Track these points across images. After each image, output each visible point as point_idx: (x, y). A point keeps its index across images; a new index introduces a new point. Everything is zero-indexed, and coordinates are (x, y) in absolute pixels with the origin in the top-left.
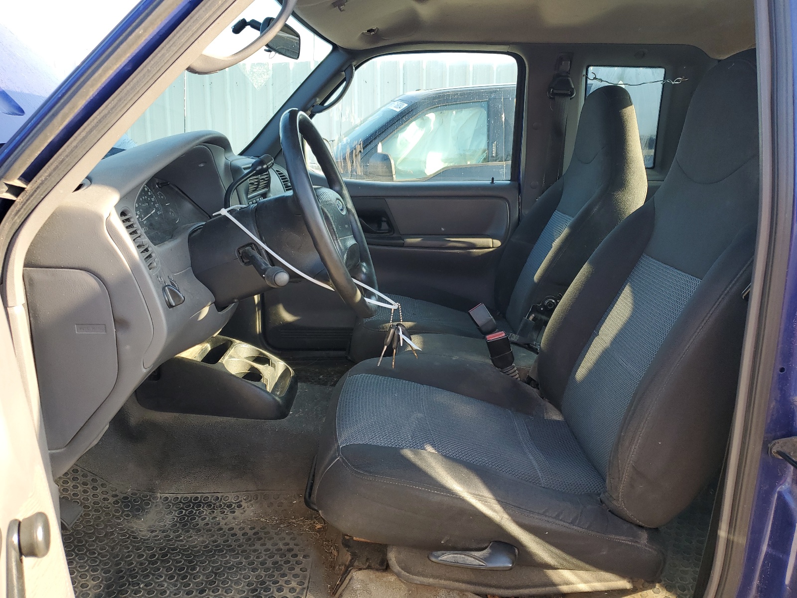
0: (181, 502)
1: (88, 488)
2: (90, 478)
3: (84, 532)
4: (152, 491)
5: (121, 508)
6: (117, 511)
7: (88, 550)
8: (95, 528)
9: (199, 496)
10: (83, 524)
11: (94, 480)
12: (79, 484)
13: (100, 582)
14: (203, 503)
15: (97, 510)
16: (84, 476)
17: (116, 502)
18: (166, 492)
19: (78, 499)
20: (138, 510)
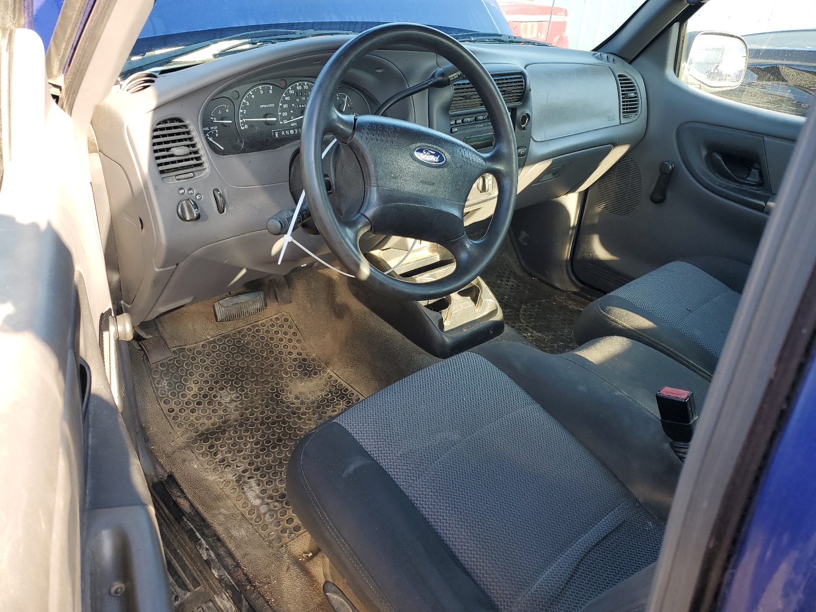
0: (336, 386)
1: (285, 338)
2: (292, 330)
3: (252, 370)
4: (327, 364)
5: (295, 366)
6: (290, 367)
7: (242, 386)
8: (262, 372)
9: (350, 389)
10: (257, 364)
11: (294, 334)
12: (281, 332)
13: (224, 415)
14: (347, 397)
15: (276, 359)
16: (290, 327)
17: (295, 360)
18: (335, 372)
19: (271, 343)
20: (305, 375)
